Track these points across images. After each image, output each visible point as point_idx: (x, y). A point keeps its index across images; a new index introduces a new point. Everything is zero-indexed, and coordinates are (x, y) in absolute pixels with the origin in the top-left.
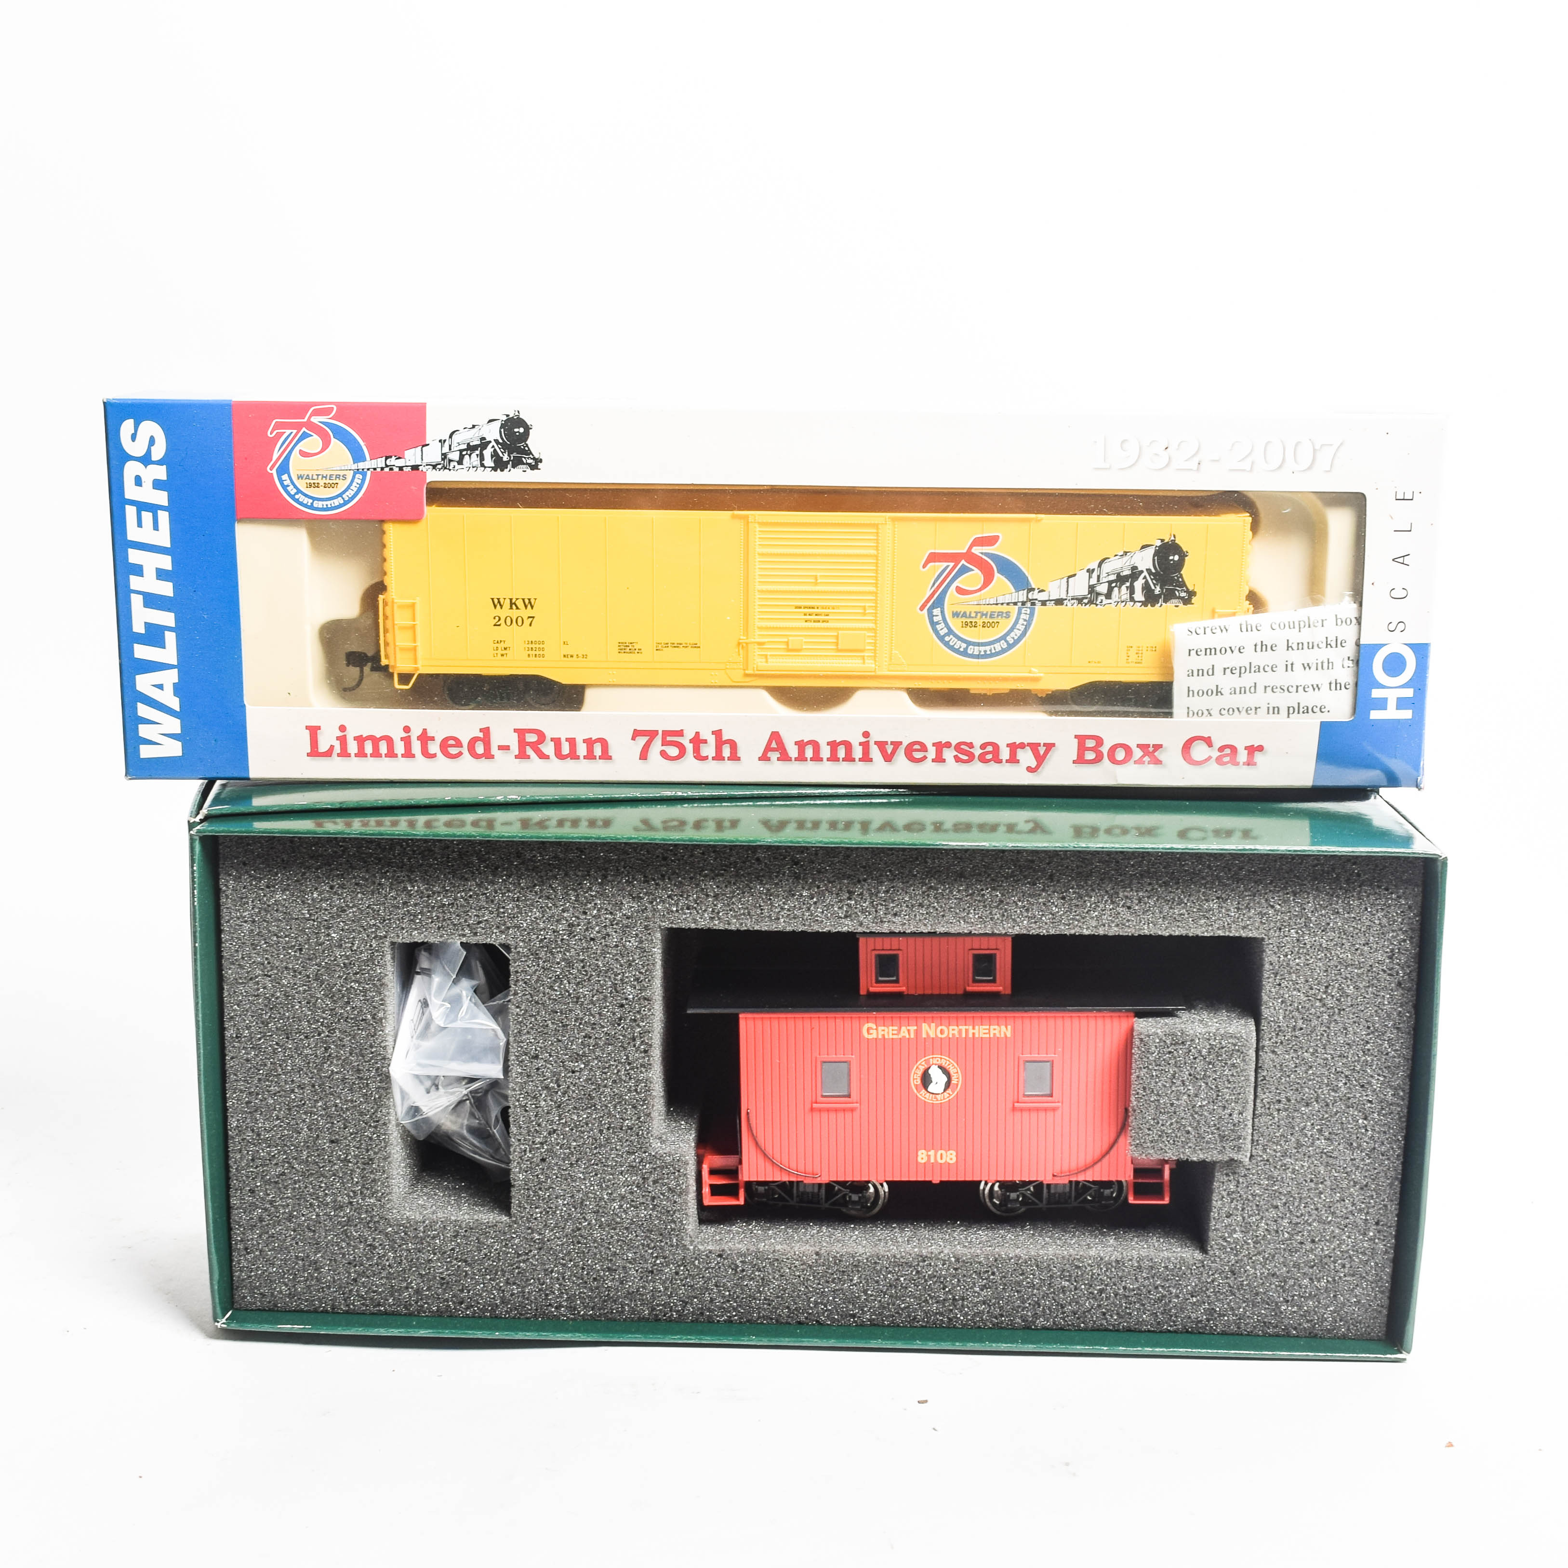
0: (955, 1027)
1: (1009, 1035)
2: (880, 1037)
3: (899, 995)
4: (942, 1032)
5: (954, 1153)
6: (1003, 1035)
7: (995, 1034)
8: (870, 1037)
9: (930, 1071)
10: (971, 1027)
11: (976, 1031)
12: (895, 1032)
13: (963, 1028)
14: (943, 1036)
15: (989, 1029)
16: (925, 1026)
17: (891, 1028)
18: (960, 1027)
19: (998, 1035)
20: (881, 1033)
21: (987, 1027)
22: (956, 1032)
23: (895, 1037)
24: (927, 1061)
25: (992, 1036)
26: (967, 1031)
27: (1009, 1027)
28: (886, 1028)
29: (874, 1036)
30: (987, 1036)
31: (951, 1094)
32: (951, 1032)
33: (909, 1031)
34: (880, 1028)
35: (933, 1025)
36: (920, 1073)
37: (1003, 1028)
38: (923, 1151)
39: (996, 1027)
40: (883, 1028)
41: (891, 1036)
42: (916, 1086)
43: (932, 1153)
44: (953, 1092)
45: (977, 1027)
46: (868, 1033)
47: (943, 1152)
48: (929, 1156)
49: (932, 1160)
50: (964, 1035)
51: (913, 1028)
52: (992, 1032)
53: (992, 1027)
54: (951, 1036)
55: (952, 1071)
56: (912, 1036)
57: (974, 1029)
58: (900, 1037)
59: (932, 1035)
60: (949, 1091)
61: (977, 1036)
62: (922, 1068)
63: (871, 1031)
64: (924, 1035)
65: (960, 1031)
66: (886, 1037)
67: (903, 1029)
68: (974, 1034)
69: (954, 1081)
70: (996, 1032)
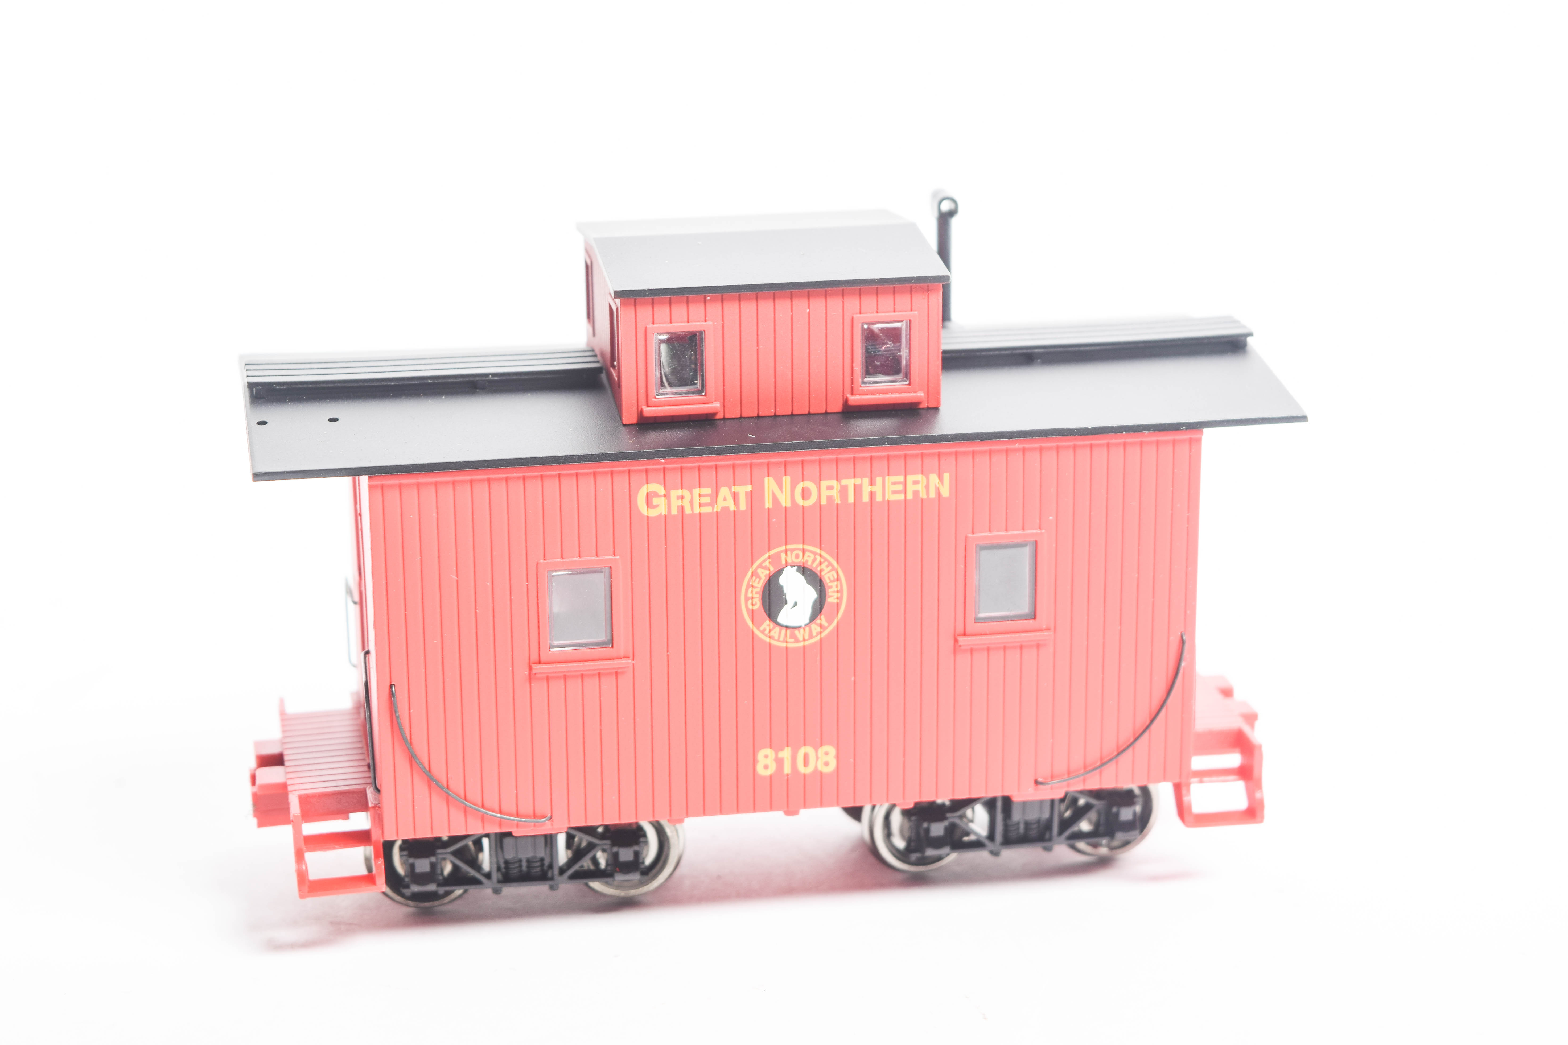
0: (834, 483)
1: (945, 492)
2: (674, 512)
3: (705, 421)
4: (805, 494)
5: (832, 751)
6: (933, 495)
7: (916, 493)
8: (653, 513)
9: (782, 580)
10: (866, 481)
11: (877, 488)
12: (707, 500)
13: (850, 483)
14: (808, 503)
15: (905, 484)
16: (770, 484)
17: (696, 491)
18: (844, 482)
19: (923, 495)
20: (675, 503)
21: (901, 478)
22: (834, 493)
23: (707, 510)
24: (775, 559)
25: (910, 496)
26: (857, 489)
27: (946, 476)
28: (686, 493)
29: (662, 510)
30: (901, 497)
31: (827, 626)
32: (825, 493)
33: (735, 496)
34: (675, 493)
35: (787, 480)
36: (759, 585)
37: (934, 478)
38: (768, 751)
39: (919, 477)
40: (679, 492)
41: (697, 510)
42: (752, 613)
43: (786, 754)
44: (830, 622)
45: (879, 480)
46: (649, 503)
47: (810, 750)
48: (780, 762)
49: (787, 769)
50: (851, 500)
51: (743, 490)
52: (911, 488)
53: (910, 478)
54: (824, 502)
55: (828, 576)
56: (743, 506)
57: (872, 483)
58: (717, 508)
59: (785, 501)
60: (822, 620)
61: (879, 498)
62: (764, 574)
63: (655, 501)
64: (768, 504)
65: (844, 490)
66: (688, 511)
67: (724, 491)
68: (872, 495)
69: (832, 599)
70: (920, 487)
